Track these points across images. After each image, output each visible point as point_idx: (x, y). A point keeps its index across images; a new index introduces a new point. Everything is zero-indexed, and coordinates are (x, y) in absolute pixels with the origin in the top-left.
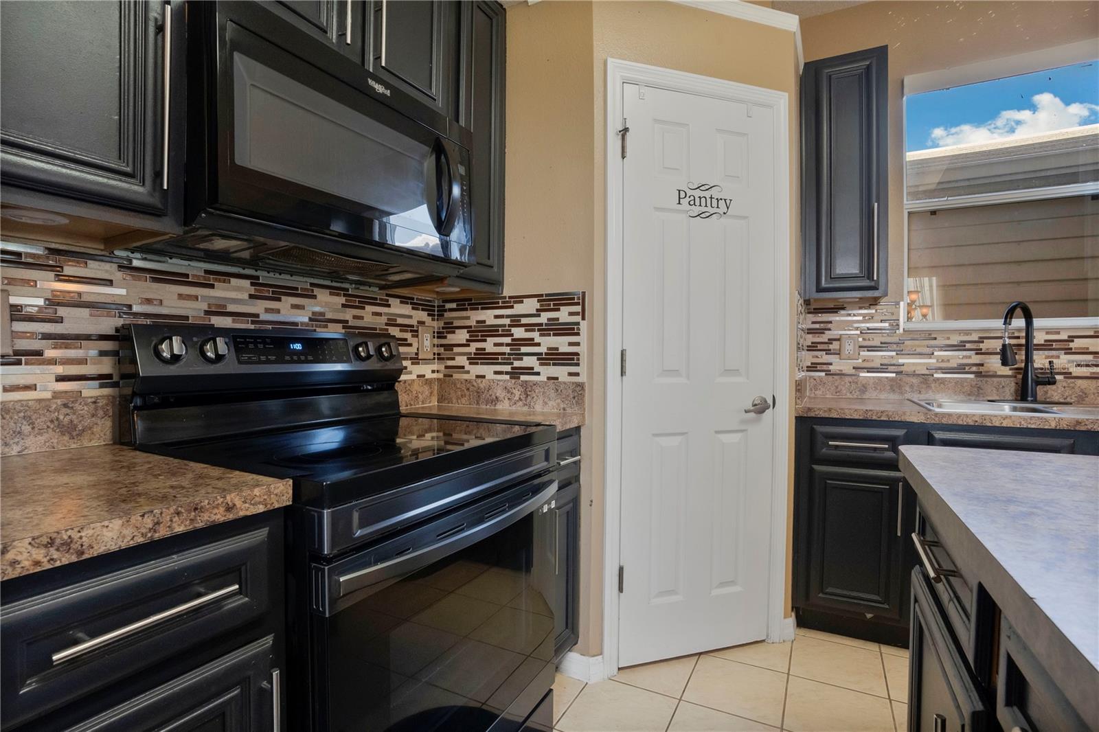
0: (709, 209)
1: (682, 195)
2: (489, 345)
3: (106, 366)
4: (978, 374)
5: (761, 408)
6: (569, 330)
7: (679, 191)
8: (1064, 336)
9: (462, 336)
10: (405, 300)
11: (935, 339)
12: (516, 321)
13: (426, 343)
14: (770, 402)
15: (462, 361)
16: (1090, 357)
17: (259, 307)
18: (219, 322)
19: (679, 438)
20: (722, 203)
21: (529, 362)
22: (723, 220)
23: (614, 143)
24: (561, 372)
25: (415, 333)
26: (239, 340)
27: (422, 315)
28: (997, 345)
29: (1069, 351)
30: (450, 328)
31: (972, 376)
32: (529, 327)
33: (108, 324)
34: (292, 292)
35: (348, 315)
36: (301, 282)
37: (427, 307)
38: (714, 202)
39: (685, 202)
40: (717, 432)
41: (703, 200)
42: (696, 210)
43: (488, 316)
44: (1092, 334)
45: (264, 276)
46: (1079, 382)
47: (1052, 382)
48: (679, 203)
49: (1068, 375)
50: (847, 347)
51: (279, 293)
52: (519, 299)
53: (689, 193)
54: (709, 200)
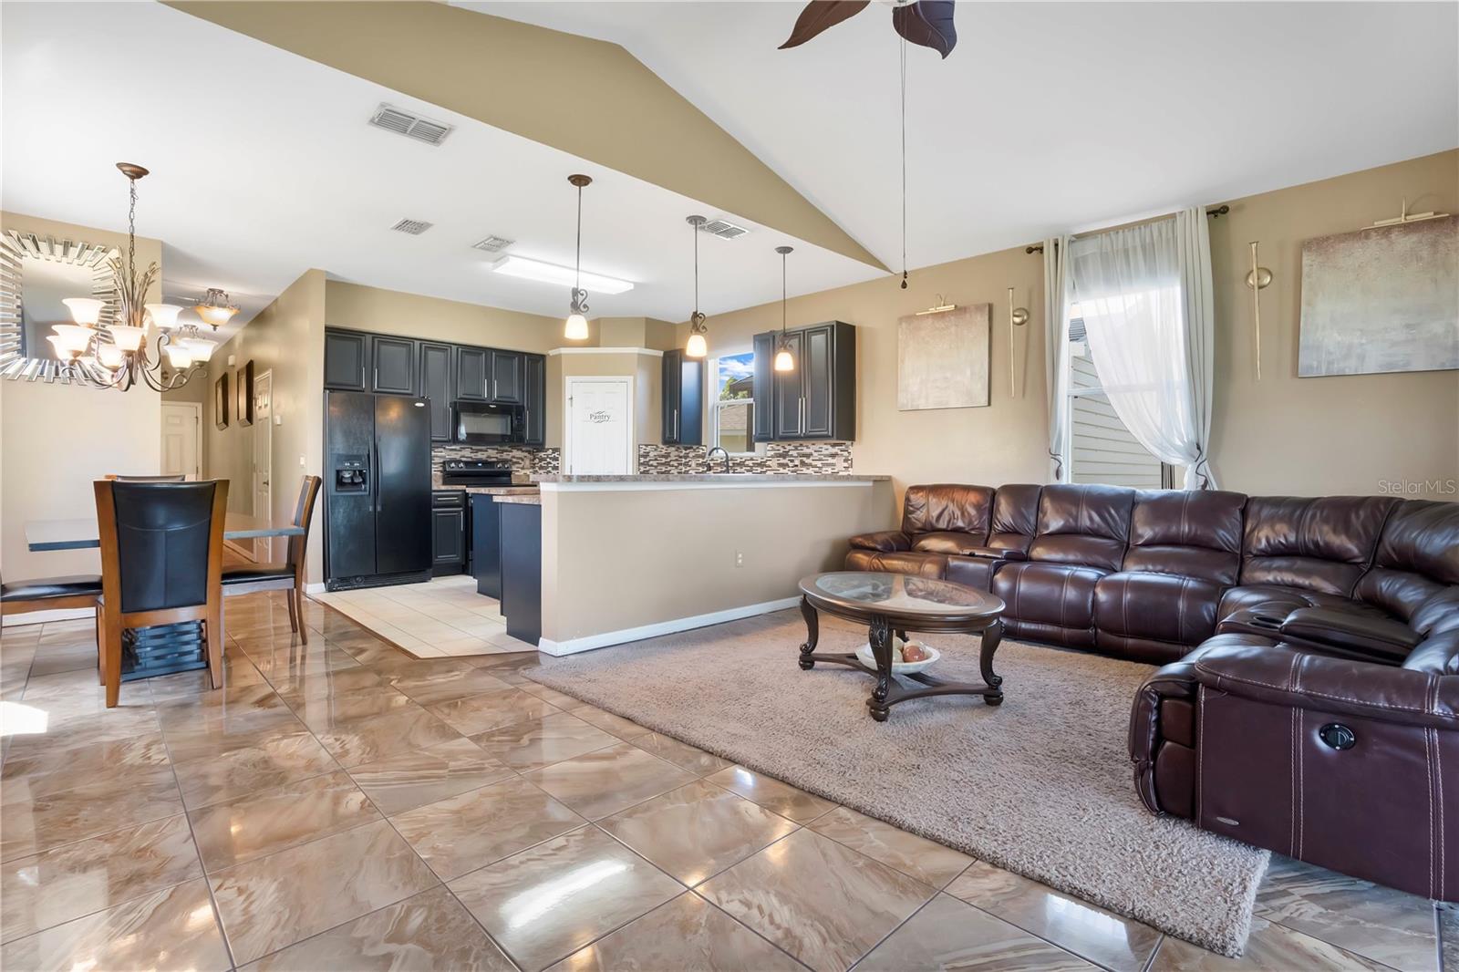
0: (601, 419)
2: (542, 464)
3: (441, 469)
6: (556, 459)
7: (591, 414)
9: (537, 461)
10: (518, 450)
12: (548, 455)
13: (527, 462)
15: (537, 469)
17: (472, 455)
18: (464, 459)
20: (607, 417)
21: (550, 469)
22: (606, 423)
24: (555, 472)
25: (523, 460)
26: (466, 463)
27: (526, 454)
30: (535, 459)
32: (550, 458)
33: (442, 461)
34: (481, 450)
35: (498, 456)
36: (484, 448)
37: (529, 452)
39: (593, 418)
41: (600, 417)
42: (597, 420)
43: (542, 454)
44: (749, 459)
45: (474, 447)
51: (477, 451)
52: (548, 449)
53: (595, 415)
54: (602, 417)
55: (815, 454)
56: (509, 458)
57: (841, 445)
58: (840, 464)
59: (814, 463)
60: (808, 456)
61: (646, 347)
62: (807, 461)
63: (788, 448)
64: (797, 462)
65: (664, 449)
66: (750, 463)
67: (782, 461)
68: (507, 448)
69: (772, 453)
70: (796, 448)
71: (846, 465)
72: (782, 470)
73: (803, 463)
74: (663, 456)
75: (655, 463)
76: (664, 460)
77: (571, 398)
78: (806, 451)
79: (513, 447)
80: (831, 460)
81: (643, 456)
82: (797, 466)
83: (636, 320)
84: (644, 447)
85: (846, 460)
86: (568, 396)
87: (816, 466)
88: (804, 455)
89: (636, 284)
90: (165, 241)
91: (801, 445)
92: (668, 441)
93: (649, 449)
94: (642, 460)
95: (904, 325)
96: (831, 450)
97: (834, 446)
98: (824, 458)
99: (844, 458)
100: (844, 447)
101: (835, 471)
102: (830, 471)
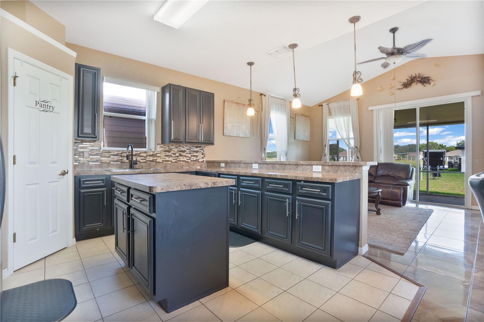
0: (47, 109)
1: (37, 103)
4: (121, 162)
5: (64, 173)
7: (36, 101)
8: (139, 153)
11: (111, 153)
14: (66, 171)
16: (143, 158)
19: (36, 185)
20: (51, 108)
22: (51, 113)
23: (11, 81)
28: (125, 155)
29: (140, 156)
31: (120, 163)
38: (49, 107)
39: (38, 105)
40: (49, 182)
41: (45, 106)
42: (42, 109)
44: (144, 152)
46: (142, 163)
47: (137, 164)
48: (36, 106)
49: (140, 162)
50: (86, 155)
53: (40, 103)
54: (47, 106)
55: (188, 151)
57: (200, 147)
59: (187, 155)
60: (184, 151)
62: (183, 154)
63: (171, 147)
64: (177, 155)
66: (144, 155)
67: (168, 154)
69: (161, 149)
70: (176, 147)
71: (202, 156)
72: (167, 159)
73: (181, 155)
77: (15, 78)
78: (182, 149)
80: (195, 154)
82: (177, 156)
85: (203, 154)
86: (11, 75)
87: (188, 157)
88: (181, 151)
91: (180, 146)
95: (226, 103)
96: (196, 149)
97: (197, 147)
98: (192, 153)
99: (201, 153)
100: (201, 148)
101: (198, 159)
102: (195, 159)
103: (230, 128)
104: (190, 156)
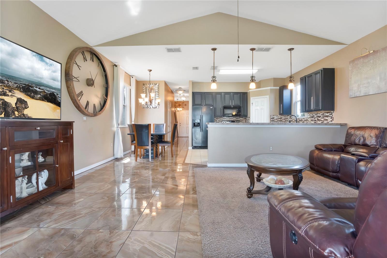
9: (246, 120)
10: (242, 118)
17: (229, 119)
18: (227, 120)
25: (243, 120)
32: (248, 120)
37: (244, 118)
52: (248, 117)
55: (322, 116)
56: (239, 120)
58: (329, 119)
59: (321, 119)
60: (319, 117)
61: (274, 87)
62: (319, 119)
63: (314, 114)
64: (316, 119)
65: (280, 117)
66: (303, 120)
67: (312, 119)
68: (238, 117)
69: (309, 116)
70: (316, 115)
71: (331, 120)
72: (312, 122)
73: (318, 120)
74: (279, 119)
75: (276, 121)
76: (280, 120)
77: (252, 103)
78: (319, 115)
79: (240, 117)
80: (326, 118)
81: (272, 119)
82: (316, 120)
83: (271, 79)
84: (272, 116)
85: (331, 118)
87: (322, 120)
89: (258, 70)
90: (165, 80)
91: (318, 113)
92: (280, 114)
93: (274, 116)
94: (272, 120)
95: (351, 64)
96: (327, 114)
97: (327, 113)
98: (324, 117)
99: (331, 117)
100: (331, 113)
101: (328, 122)
102: (326, 122)
103: (356, 89)
104: (323, 120)
